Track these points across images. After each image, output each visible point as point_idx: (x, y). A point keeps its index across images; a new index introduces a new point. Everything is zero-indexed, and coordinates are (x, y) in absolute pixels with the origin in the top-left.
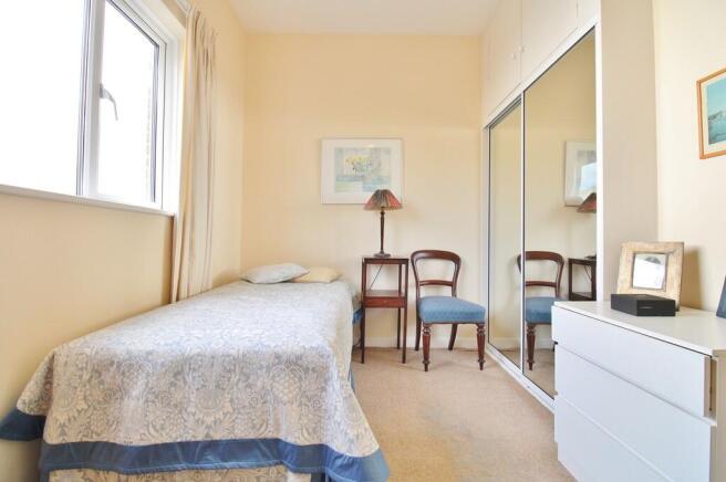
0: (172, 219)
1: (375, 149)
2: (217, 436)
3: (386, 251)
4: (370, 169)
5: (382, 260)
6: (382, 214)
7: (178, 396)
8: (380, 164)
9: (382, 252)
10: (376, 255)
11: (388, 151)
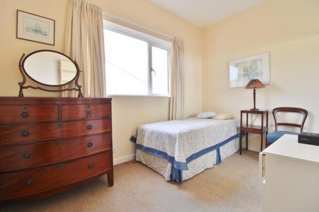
0: (170, 98)
1: (254, 60)
2: (157, 149)
3: (257, 107)
4: (251, 70)
5: (254, 111)
6: (254, 90)
7: (151, 139)
8: (257, 67)
9: (255, 108)
10: (251, 109)
11: (261, 60)
